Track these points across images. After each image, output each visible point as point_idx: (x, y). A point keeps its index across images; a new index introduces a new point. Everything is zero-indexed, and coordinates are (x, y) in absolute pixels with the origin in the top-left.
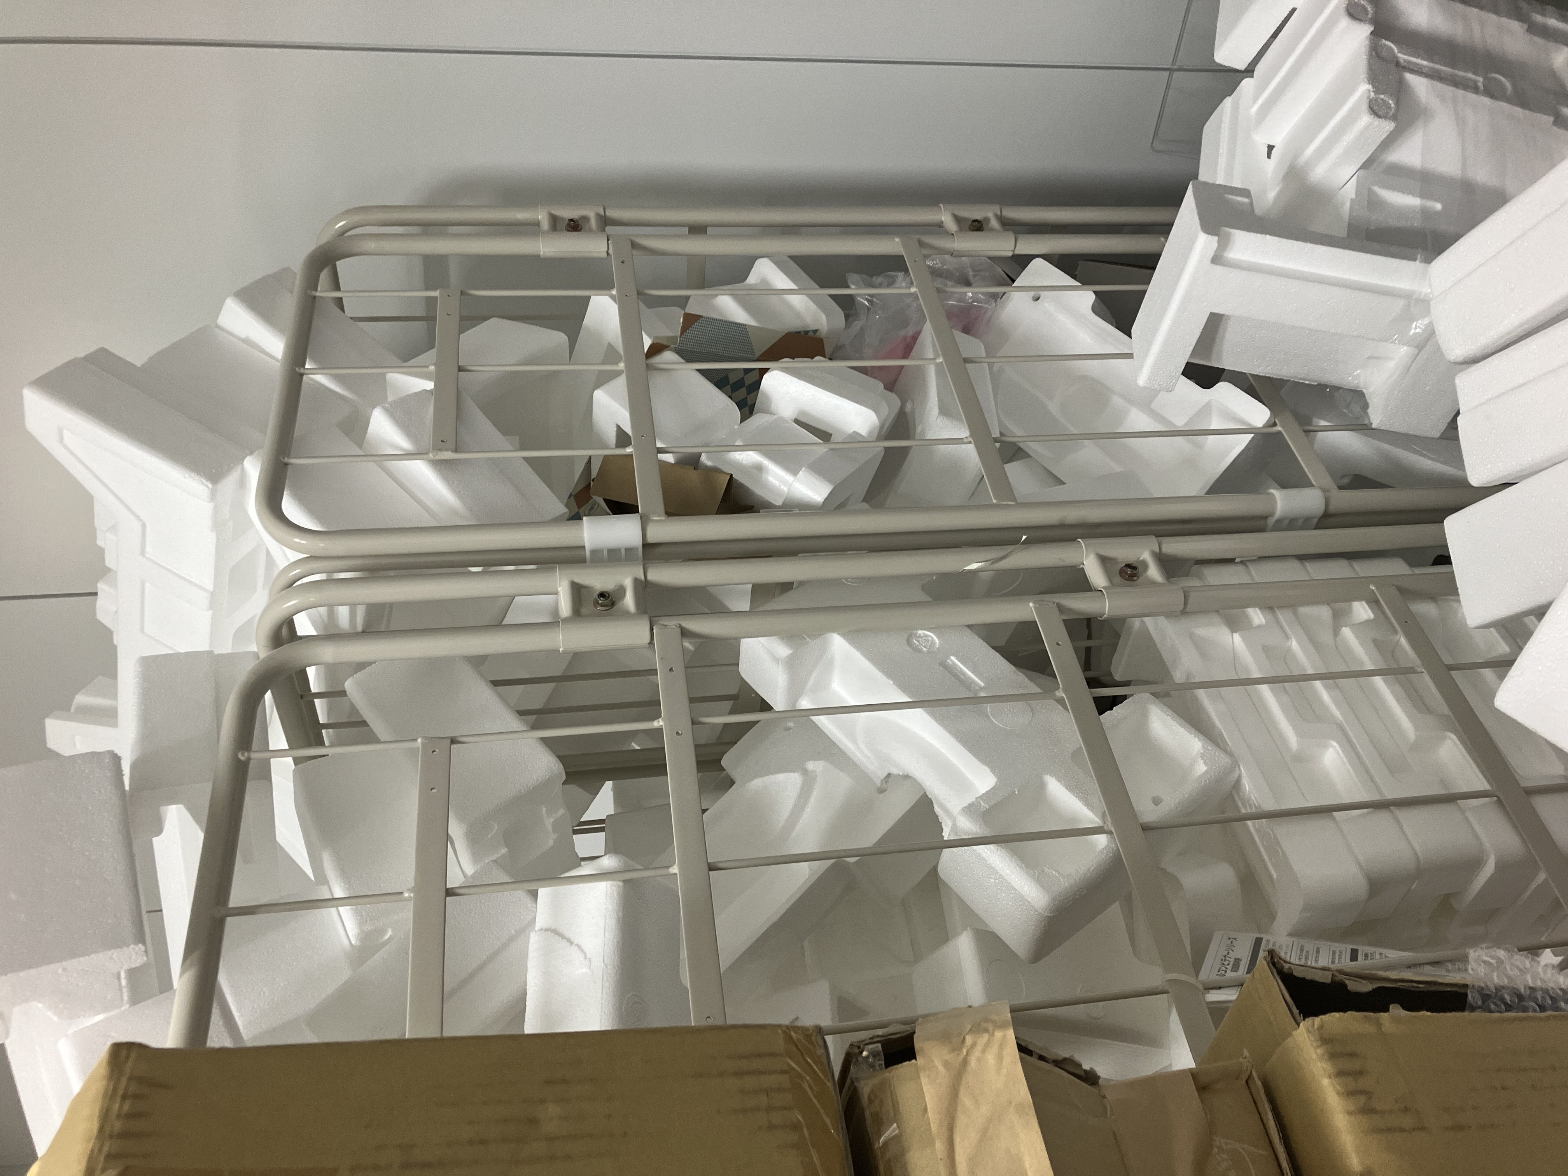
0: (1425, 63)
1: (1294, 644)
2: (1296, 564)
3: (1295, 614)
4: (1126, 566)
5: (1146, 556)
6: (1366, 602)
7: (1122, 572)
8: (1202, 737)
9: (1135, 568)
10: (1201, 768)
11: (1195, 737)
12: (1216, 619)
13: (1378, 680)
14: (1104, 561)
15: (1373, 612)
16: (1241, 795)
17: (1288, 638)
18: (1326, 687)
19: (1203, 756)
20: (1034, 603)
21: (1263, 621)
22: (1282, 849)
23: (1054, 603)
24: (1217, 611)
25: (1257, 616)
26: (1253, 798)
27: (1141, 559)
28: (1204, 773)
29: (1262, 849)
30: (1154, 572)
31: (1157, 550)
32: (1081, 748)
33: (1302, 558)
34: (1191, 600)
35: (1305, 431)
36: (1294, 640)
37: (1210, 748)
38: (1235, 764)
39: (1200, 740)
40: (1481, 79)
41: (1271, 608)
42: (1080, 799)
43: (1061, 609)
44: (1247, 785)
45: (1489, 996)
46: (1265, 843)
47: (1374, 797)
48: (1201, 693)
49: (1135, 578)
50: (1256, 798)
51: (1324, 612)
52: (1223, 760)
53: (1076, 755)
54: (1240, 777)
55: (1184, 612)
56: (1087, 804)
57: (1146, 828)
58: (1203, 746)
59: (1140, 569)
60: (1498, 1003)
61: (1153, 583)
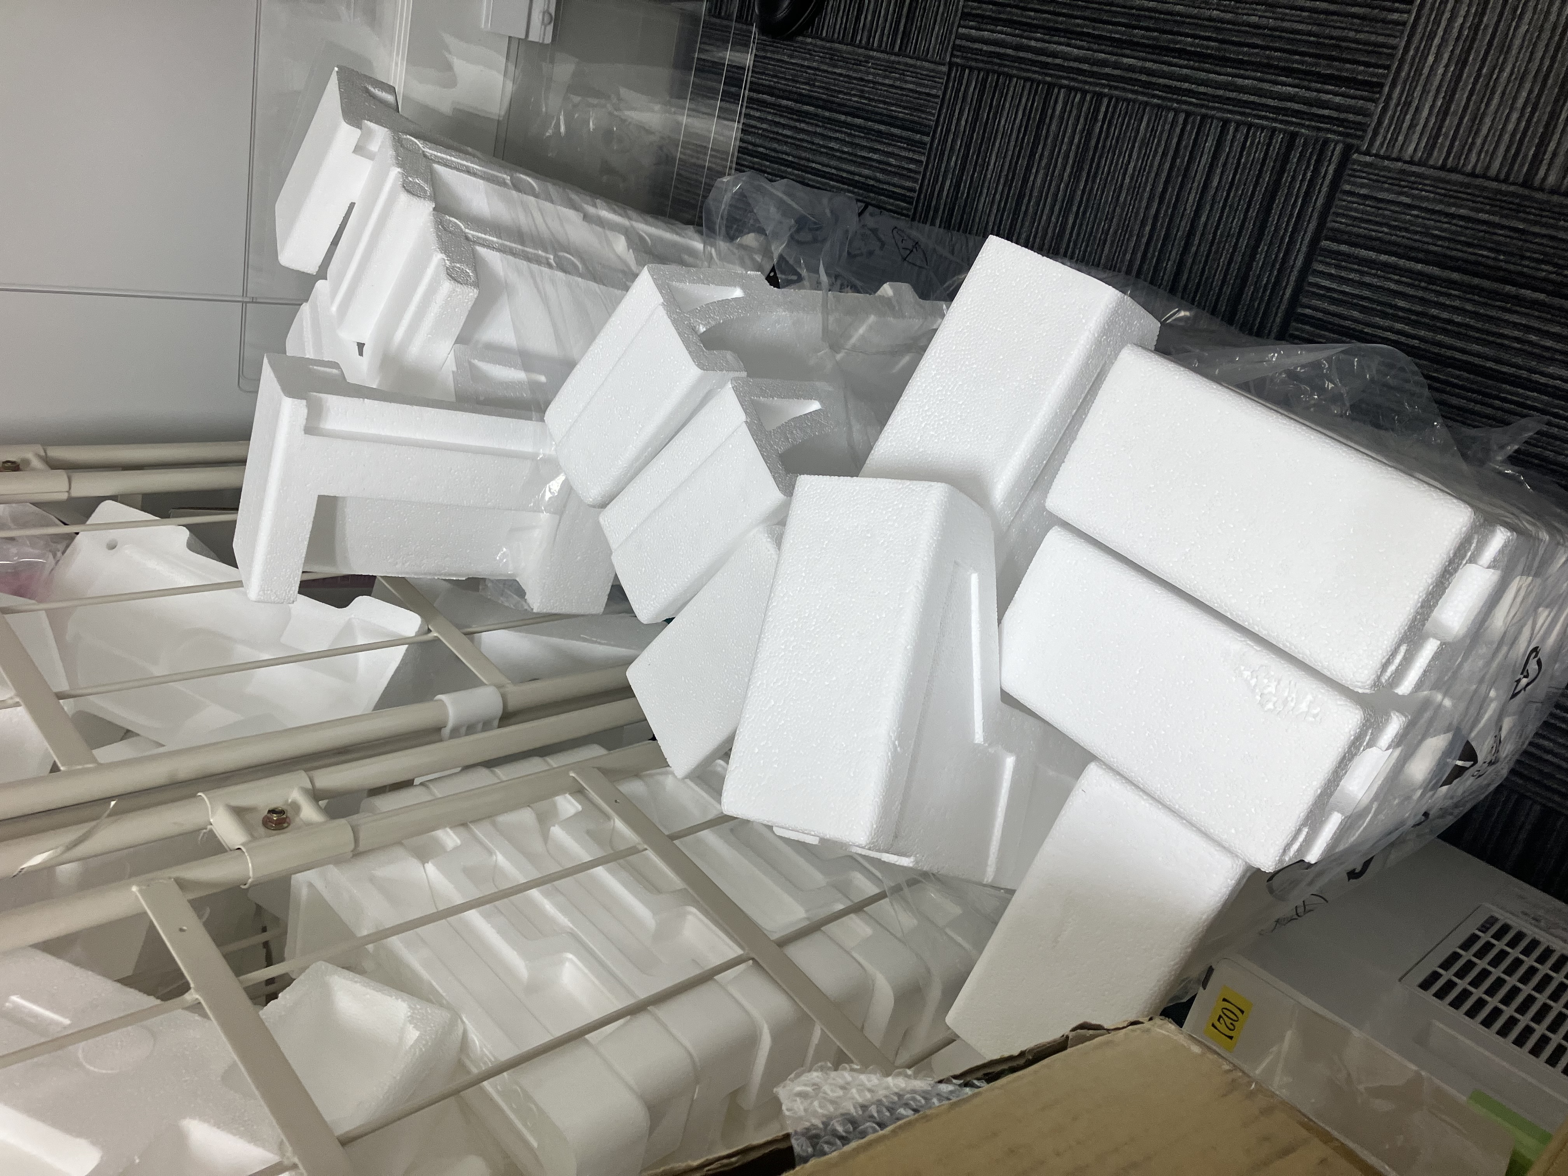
0: (495, 239)
1: (500, 859)
2: (484, 772)
3: (494, 824)
4: (269, 812)
5: (296, 795)
6: (570, 794)
7: (266, 823)
8: (405, 995)
9: (282, 812)
10: (413, 1034)
11: (397, 999)
12: (399, 851)
13: (600, 872)
14: (240, 813)
15: (580, 803)
16: (471, 1055)
17: (490, 853)
18: (547, 895)
19: (412, 1019)
20: (138, 885)
21: (459, 842)
22: (536, 1105)
23: (170, 878)
24: (399, 843)
25: (449, 838)
26: (487, 1052)
27: (290, 801)
28: (417, 1040)
29: (512, 1116)
30: (309, 812)
31: (309, 786)
32: (235, 1064)
33: (490, 764)
34: (362, 835)
35: (466, 634)
36: (498, 853)
37: (418, 1007)
38: (456, 1016)
39: (404, 1001)
40: (552, 257)
41: (464, 825)
42: (242, 1135)
43: (182, 884)
44: (476, 1039)
45: (817, 1137)
46: (514, 1106)
47: (627, 1001)
48: (396, 942)
49: (285, 825)
50: (491, 1053)
51: (526, 816)
52: (439, 1016)
53: (228, 1077)
54: (465, 1033)
55: (357, 854)
56: (254, 1138)
57: (346, 1141)
58: (410, 1007)
59: (290, 814)
60: (832, 1139)
61: (309, 824)
